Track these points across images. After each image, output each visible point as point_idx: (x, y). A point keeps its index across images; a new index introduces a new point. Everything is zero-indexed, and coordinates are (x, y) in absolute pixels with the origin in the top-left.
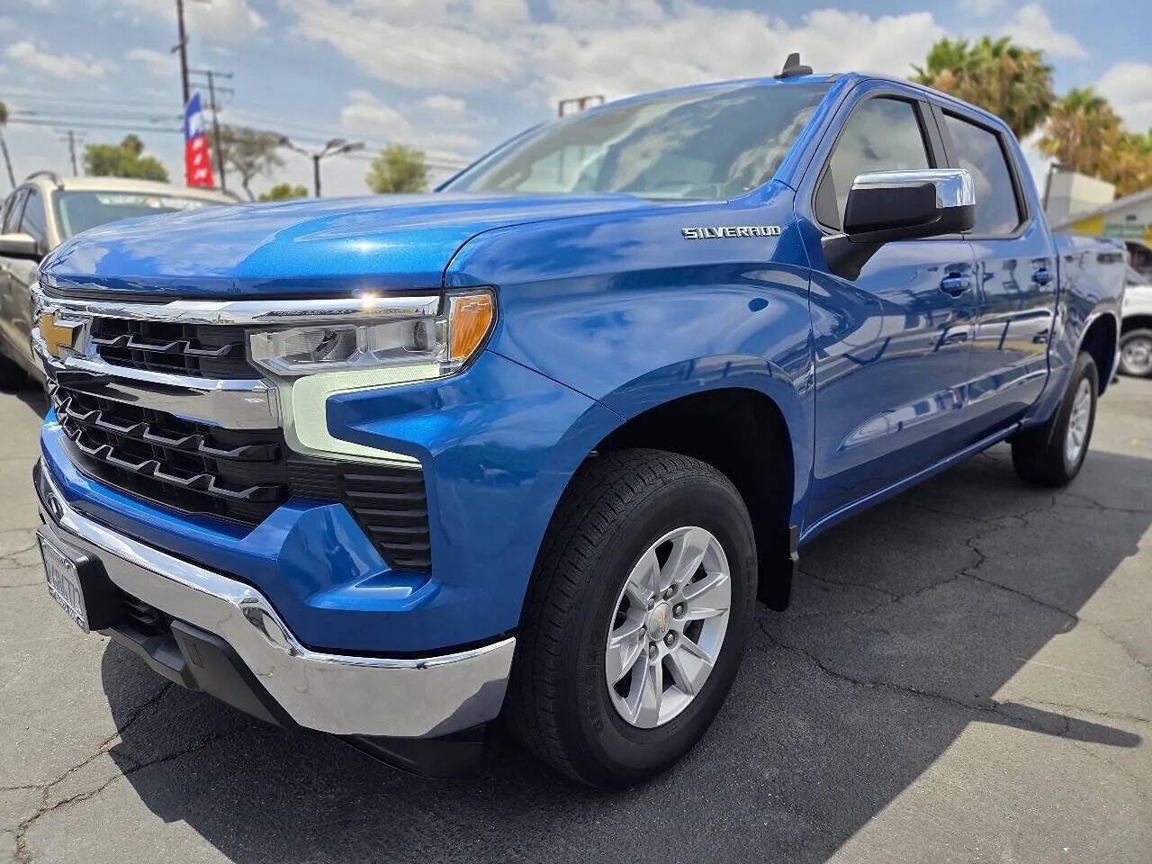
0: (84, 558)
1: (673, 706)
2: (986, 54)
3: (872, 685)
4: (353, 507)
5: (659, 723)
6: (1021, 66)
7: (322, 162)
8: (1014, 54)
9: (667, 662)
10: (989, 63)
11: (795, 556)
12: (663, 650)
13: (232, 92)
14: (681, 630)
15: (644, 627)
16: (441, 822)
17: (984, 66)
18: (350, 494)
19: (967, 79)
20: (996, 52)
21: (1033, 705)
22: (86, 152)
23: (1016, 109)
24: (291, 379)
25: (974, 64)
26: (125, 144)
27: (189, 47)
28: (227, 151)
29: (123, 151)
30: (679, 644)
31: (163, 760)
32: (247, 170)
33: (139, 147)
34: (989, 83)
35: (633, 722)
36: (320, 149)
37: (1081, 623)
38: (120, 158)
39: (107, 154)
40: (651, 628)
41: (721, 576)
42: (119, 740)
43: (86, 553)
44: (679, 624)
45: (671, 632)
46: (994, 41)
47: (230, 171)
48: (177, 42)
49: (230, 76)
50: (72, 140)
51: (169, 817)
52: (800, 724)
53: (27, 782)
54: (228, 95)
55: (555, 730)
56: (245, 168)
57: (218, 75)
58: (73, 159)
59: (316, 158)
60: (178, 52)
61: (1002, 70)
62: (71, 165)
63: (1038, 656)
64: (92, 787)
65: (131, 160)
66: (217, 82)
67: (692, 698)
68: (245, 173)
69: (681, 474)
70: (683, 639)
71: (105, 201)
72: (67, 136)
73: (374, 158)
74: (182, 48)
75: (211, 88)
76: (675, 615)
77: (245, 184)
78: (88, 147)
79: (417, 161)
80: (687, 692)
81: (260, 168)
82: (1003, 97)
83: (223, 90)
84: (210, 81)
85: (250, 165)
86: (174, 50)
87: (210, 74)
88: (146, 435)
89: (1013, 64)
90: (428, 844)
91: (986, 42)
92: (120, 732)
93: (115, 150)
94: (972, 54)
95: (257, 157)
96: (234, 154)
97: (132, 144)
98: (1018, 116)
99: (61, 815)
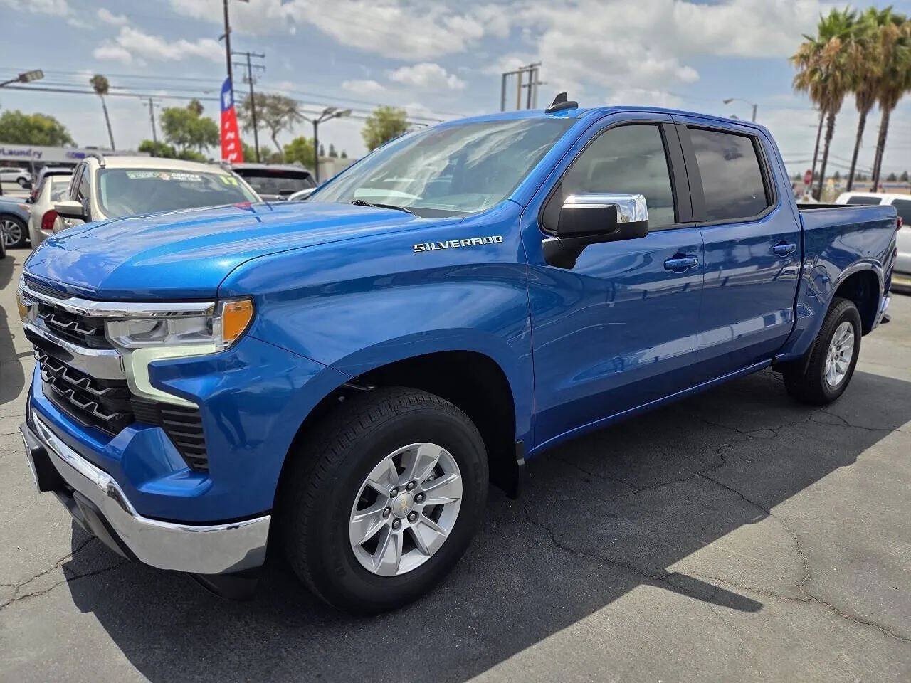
0: (37, 447)
1: (413, 562)
2: (872, 22)
3: (583, 555)
4: (168, 429)
5: (398, 573)
6: (904, 31)
7: (319, 126)
8: (898, 21)
9: (408, 533)
10: (874, 28)
11: (521, 462)
12: (405, 524)
13: (264, 67)
14: (420, 511)
15: (388, 508)
16: (246, 628)
17: (870, 32)
18: (165, 422)
19: (853, 43)
20: (881, 20)
21: (697, 578)
22: (163, 113)
23: (898, 68)
24: (132, 350)
25: (862, 31)
26: (190, 108)
27: (231, 36)
28: (261, 112)
29: (188, 112)
30: (419, 520)
31: (92, 574)
32: (275, 126)
33: (199, 109)
34: (874, 49)
35: (375, 572)
36: (317, 117)
37: (770, 518)
38: (186, 118)
39: (177, 115)
40: (395, 508)
41: (454, 476)
42: (70, 559)
43: (38, 444)
44: (419, 508)
45: (413, 512)
46: (879, 10)
47: (262, 127)
48: (224, 32)
49: (263, 56)
50: (151, 105)
51: (84, 609)
52: (516, 579)
53: (8, 582)
54: (261, 70)
55: (309, 574)
56: (273, 125)
57: (254, 55)
58: (152, 119)
59: (316, 123)
60: (224, 41)
61: (886, 35)
62: (151, 123)
63: (719, 540)
64: (46, 588)
65: (194, 120)
66: (254, 61)
67: (429, 557)
68: (273, 128)
69: (413, 408)
70: (423, 517)
71: (132, 176)
72: (148, 102)
73: (366, 118)
74: (227, 36)
75: (249, 65)
76: (416, 500)
77: (274, 137)
78: (164, 110)
79: (401, 119)
80: (424, 553)
81: (284, 125)
82: (887, 57)
83: (257, 67)
84: (249, 60)
85: (277, 122)
86: (221, 38)
87: (248, 55)
88: (64, 376)
89: (895, 29)
90: (233, 641)
91: (873, 12)
92: (73, 553)
93: (183, 112)
94: (859, 23)
95: (283, 116)
96: (266, 114)
97: (195, 107)
98: (900, 74)
99: (22, 604)
